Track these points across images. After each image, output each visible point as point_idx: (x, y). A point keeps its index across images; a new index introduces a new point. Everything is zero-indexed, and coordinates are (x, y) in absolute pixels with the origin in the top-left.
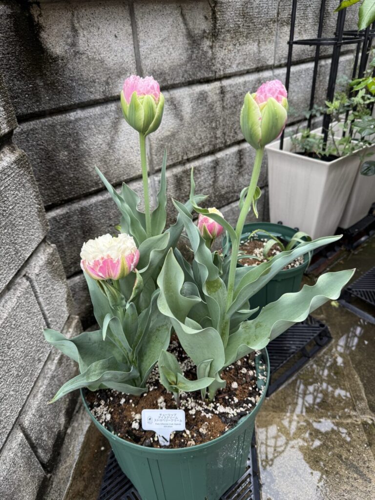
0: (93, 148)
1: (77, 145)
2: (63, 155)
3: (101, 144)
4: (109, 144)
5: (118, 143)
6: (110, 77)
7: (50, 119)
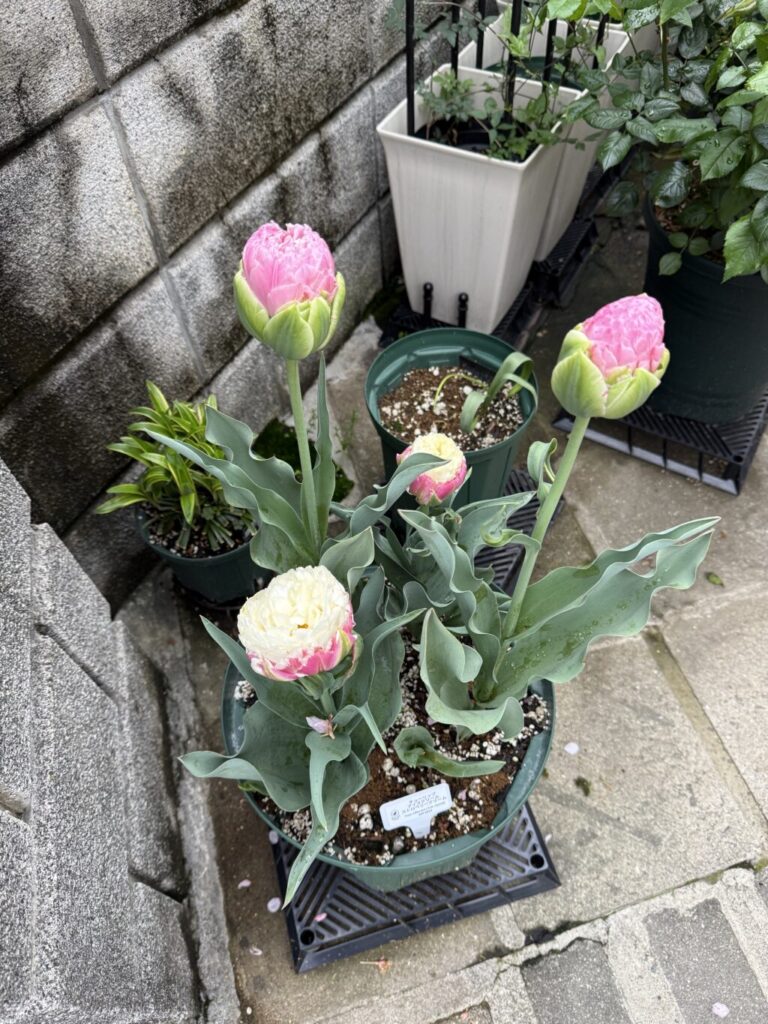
0: (33, 262)
3: (48, 247)
4: (63, 240)
5: (83, 228)
6: (24, 75)
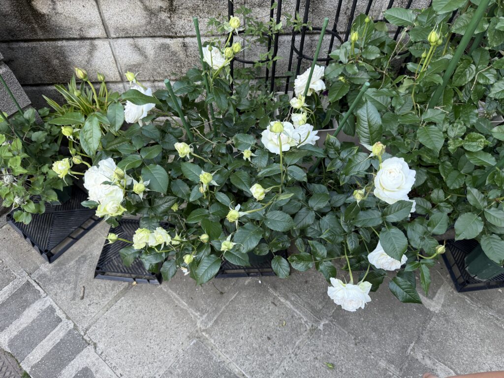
0: (76, 62)
1: (64, 58)
2: (55, 62)
3: (81, 61)
4: (87, 62)
5: (94, 62)
6: (82, 27)
7: (45, 42)
